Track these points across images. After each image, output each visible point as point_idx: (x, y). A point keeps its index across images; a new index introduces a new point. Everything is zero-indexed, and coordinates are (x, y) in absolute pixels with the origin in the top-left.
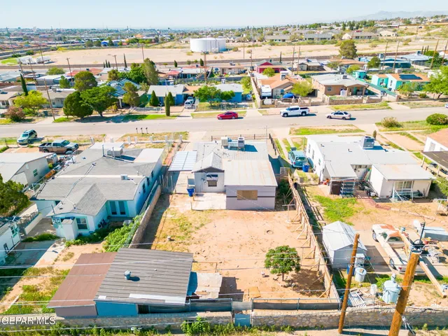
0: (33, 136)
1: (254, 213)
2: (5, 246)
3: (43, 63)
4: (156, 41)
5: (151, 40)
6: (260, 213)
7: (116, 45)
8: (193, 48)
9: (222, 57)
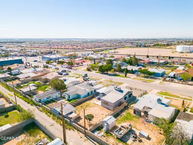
0: (86, 75)
1: (106, 109)
2: (56, 96)
3: (115, 52)
4: (168, 45)
5: (165, 44)
6: (108, 110)
7: (148, 47)
8: (177, 50)
9: (186, 56)
